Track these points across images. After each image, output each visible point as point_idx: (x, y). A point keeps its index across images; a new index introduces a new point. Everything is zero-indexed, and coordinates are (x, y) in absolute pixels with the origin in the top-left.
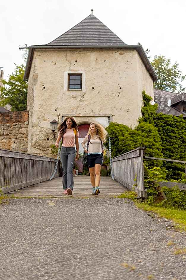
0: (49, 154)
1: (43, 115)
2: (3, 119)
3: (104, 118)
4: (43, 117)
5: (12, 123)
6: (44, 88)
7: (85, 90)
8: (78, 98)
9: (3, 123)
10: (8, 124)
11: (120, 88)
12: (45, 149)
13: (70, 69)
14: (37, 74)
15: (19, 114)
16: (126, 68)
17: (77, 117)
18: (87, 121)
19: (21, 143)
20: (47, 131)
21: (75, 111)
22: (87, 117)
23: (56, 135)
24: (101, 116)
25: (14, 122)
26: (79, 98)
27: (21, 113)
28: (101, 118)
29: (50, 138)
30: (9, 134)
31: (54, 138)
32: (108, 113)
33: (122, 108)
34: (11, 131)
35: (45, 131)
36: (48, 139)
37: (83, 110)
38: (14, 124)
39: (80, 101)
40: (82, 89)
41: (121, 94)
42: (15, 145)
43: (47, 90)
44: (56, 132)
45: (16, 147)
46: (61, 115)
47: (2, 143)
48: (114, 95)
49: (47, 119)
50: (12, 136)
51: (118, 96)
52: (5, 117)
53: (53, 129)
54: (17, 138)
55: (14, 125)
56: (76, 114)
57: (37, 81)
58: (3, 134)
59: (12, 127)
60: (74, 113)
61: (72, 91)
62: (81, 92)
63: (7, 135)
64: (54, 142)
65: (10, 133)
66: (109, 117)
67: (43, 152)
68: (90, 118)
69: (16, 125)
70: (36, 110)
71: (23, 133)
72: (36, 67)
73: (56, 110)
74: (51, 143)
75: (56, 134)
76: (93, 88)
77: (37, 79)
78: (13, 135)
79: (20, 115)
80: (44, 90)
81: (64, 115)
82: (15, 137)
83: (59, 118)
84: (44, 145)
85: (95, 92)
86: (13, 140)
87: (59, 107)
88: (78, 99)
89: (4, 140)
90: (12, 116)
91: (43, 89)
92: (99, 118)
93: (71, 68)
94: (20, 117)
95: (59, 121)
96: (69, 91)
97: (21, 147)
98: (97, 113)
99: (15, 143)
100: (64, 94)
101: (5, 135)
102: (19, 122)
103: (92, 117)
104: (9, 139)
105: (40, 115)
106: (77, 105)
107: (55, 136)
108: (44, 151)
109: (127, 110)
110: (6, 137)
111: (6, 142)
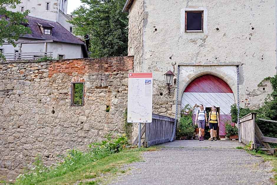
0: (162, 112)
1: (155, 64)
2: (100, 67)
3: (232, 67)
4: (155, 66)
5: (112, 72)
6: (156, 30)
7: (207, 32)
8: (198, 42)
9: (100, 71)
10: (107, 73)
11: (253, 29)
12: (158, 107)
13: (187, 5)
14: (147, 12)
15: (120, 60)
16: (260, 2)
17: (197, 67)
18: (210, 71)
19: (124, 98)
20: (160, 85)
21: (195, 59)
22: (210, 67)
23: (171, 89)
24: (228, 64)
25: (115, 71)
26: (200, 42)
27: (123, 58)
28: (227, 67)
29: (164, 93)
30: (108, 86)
31: (169, 92)
32: (236, 61)
33: (255, 54)
34: (111, 82)
35: (158, 85)
36: (161, 94)
37: (205, 58)
38: (115, 73)
39: (201, 46)
40: (203, 30)
41: (253, 36)
42: (116, 100)
43: (159, 33)
44: (171, 86)
45: (117, 102)
46: (177, 65)
47: (100, 97)
48: (244, 37)
49: (161, 69)
50: (112, 89)
51: (250, 39)
52: (102, 64)
53: (168, 83)
54: (119, 92)
55: (114, 75)
56: (196, 62)
57: (147, 21)
58: (101, 85)
59: (112, 77)
60: (193, 62)
61: (190, 34)
62: (202, 34)
63: (106, 87)
64: (168, 98)
65: (110, 85)
66: (238, 66)
67: (155, 110)
68: (213, 67)
69: (118, 74)
70: (146, 58)
71: (126, 85)
72: (145, 4)
73: (170, 58)
74: (164, 99)
75: (171, 87)
76: (218, 29)
77: (147, 19)
78: (114, 87)
79: (122, 62)
80: (156, 32)
81: (181, 64)
82: (116, 90)
83: (174, 68)
84: (156, 101)
85: (221, 33)
86: (114, 93)
87: (174, 54)
88: (199, 44)
89: (102, 94)
90: (112, 63)
91: (154, 32)
92: (225, 67)
93: (189, 3)
94: (122, 64)
95: (174, 71)
96: (186, 34)
97: (125, 103)
98: (222, 61)
99: (116, 97)
100: (180, 37)
101: (103, 87)
102: (121, 70)
103: (216, 66)
104: (109, 92)
105: (152, 65)
106: (197, 52)
107: (169, 91)
108: (157, 108)
109: (262, 57)
110: (104, 89)
111: (105, 96)
